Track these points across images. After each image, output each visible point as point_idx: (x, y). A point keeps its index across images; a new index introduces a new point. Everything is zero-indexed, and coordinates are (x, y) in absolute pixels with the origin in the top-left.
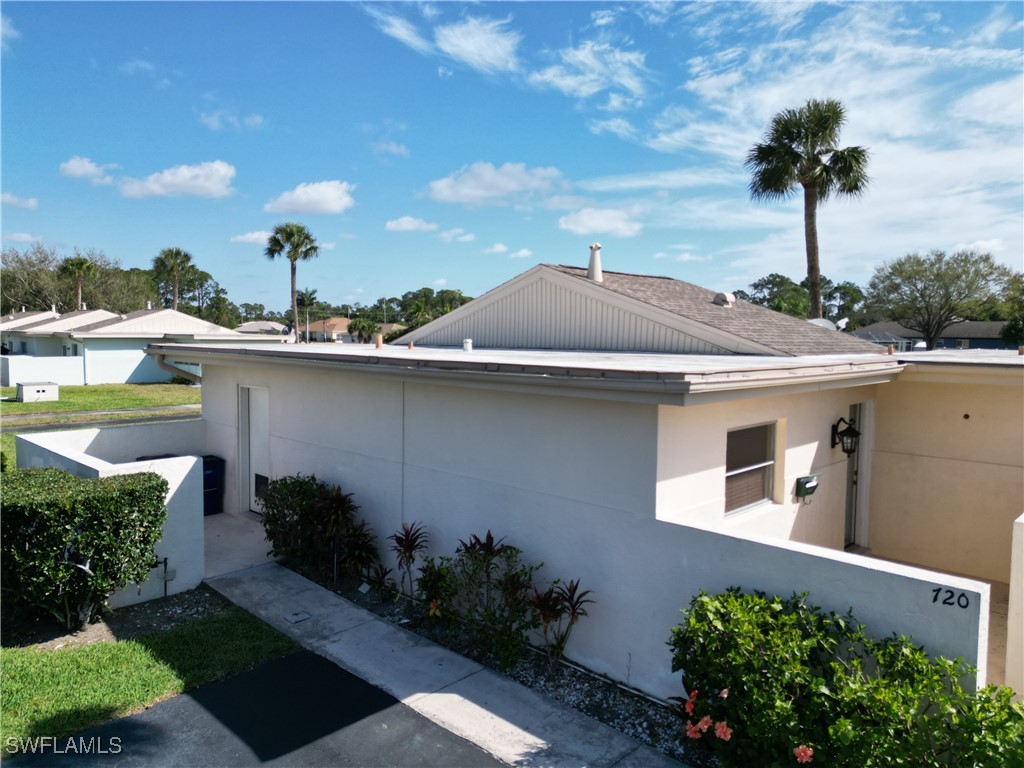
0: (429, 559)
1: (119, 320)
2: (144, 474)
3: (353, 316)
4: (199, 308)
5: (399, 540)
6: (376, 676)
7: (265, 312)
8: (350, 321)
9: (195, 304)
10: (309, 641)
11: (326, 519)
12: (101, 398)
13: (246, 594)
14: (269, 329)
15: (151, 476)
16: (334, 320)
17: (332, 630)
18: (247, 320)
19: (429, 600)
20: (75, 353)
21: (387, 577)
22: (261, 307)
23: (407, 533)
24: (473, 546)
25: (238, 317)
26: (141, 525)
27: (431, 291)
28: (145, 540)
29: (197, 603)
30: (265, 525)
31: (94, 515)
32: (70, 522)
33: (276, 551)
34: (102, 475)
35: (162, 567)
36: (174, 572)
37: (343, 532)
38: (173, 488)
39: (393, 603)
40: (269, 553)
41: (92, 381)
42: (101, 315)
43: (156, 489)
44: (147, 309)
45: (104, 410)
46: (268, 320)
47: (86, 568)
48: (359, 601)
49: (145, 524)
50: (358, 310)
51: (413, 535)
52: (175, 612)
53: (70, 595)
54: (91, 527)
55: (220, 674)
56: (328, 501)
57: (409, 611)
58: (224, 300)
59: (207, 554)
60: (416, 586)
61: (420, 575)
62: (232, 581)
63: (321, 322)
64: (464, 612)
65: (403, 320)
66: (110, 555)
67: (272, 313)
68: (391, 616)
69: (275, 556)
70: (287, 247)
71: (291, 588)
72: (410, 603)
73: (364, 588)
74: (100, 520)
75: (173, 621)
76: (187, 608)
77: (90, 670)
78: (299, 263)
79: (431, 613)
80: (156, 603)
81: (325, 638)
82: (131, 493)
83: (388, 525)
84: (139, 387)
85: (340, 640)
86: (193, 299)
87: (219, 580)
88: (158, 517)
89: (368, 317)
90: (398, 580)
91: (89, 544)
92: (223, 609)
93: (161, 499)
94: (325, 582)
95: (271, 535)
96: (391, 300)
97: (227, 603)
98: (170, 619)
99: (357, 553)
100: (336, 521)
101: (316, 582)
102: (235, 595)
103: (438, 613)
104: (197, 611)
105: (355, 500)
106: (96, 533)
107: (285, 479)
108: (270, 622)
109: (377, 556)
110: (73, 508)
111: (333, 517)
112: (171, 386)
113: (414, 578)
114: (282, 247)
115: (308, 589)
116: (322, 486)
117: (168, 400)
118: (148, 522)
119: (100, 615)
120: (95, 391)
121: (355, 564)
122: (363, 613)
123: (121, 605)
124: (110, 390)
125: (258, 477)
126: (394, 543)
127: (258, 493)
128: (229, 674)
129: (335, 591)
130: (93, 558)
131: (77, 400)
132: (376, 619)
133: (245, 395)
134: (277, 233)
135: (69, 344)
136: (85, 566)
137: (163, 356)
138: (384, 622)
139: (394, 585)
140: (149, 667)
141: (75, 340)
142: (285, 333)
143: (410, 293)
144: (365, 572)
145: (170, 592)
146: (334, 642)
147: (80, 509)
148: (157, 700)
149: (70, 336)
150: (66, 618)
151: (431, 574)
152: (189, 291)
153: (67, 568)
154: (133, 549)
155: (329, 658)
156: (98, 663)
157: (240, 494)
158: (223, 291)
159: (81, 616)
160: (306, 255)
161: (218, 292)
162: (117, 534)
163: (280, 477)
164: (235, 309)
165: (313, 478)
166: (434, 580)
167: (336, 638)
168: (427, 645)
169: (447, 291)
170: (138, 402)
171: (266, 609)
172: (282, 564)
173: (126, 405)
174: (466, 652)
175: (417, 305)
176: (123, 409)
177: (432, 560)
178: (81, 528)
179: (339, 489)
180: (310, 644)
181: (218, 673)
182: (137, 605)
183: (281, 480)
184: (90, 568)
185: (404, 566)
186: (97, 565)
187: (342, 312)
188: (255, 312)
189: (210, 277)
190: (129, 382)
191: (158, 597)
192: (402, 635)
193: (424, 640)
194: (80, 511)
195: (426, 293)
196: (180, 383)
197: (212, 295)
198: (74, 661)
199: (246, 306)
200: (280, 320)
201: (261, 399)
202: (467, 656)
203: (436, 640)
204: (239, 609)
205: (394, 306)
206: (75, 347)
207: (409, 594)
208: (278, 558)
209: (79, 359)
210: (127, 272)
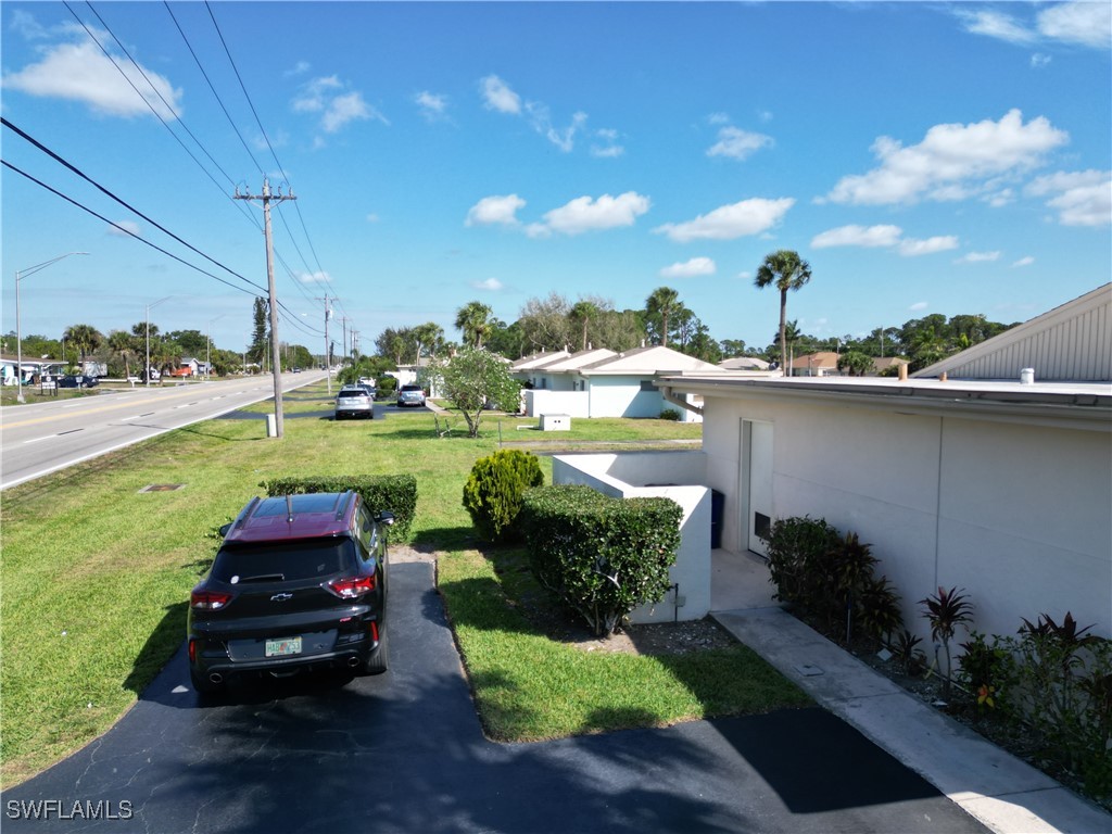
0: (978, 635)
1: (618, 358)
2: (661, 499)
3: (843, 350)
4: (682, 346)
5: (932, 605)
6: (912, 759)
7: (746, 348)
8: (840, 356)
9: (678, 342)
10: (825, 699)
11: (839, 569)
12: (603, 430)
13: (752, 634)
14: (750, 365)
15: (667, 502)
16: (821, 355)
17: (849, 692)
18: (727, 357)
19: (975, 685)
20: (583, 389)
21: (913, 648)
22: (741, 343)
23: (944, 599)
24: (1042, 629)
25: (719, 354)
26: (660, 546)
27: (942, 318)
28: (662, 562)
29: (705, 633)
30: (770, 566)
31: (623, 531)
32: (605, 536)
33: (780, 596)
34: (626, 496)
35: (673, 591)
36: (684, 599)
37: (861, 585)
38: (687, 513)
39: (922, 679)
40: (773, 597)
41: (596, 415)
42: (603, 353)
43: (673, 514)
44: (641, 347)
45: (606, 441)
46: (749, 356)
47: (615, 580)
48: (880, 668)
49: (664, 547)
50: (848, 343)
51: (952, 603)
52: (685, 639)
53: (600, 603)
54: (620, 542)
55: (735, 709)
56: (842, 549)
57: (946, 691)
58: (706, 337)
59: (713, 586)
60: (956, 664)
61: (963, 652)
62: (739, 620)
63: (806, 357)
64: (1029, 708)
65: (903, 353)
66: (634, 571)
67: (752, 349)
68: (921, 693)
69: (780, 600)
70: (777, 277)
71: (798, 638)
72: (947, 684)
73: (885, 655)
74: (627, 536)
75: (684, 647)
76: (696, 637)
77: (619, 677)
78: (789, 292)
79: (981, 700)
80: (666, 625)
81: (844, 700)
82: (653, 515)
83: (917, 586)
84: (632, 420)
85: (860, 706)
86: (677, 337)
87: (725, 616)
88: (673, 541)
89: (861, 350)
90: (930, 654)
91: (617, 558)
92: (730, 645)
93: (676, 524)
94: (837, 637)
95: (776, 578)
96: (889, 331)
97: (734, 641)
98: (681, 645)
99: (877, 612)
100: (852, 573)
101: (827, 637)
102: (741, 633)
103: (990, 702)
104: (706, 642)
105: (874, 552)
106: (624, 549)
107: (792, 520)
108: (780, 669)
109: (901, 621)
110: (607, 523)
111: (849, 568)
112: (660, 421)
113: (952, 655)
114: (772, 276)
115: (818, 643)
116: (833, 532)
117: (659, 434)
118: (666, 545)
119: (621, 627)
120: (597, 423)
121: (874, 624)
122: (886, 683)
123: (638, 622)
124: (609, 423)
125: (758, 515)
126: (926, 607)
127: (757, 532)
128: (743, 712)
129: (849, 651)
130: (620, 573)
131: (585, 431)
132: (902, 692)
133: (747, 428)
134: (768, 262)
135: (578, 381)
136: (613, 577)
137: (670, 388)
138: (915, 699)
139: (923, 659)
140: (668, 686)
141: (584, 376)
142: (771, 368)
143: (912, 321)
144: (885, 636)
145: (680, 619)
146: (855, 706)
147: (612, 524)
148: (678, 719)
149: (579, 373)
150: (595, 623)
151: (979, 653)
152: (673, 329)
153: (600, 577)
154: (653, 569)
155: (849, 722)
156: (624, 671)
157: (740, 530)
158: (705, 328)
159: (608, 625)
160: (798, 284)
161: (699, 329)
162: (640, 553)
163: (786, 517)
164: (715, 346)
165: (823, 522)
166: (982, 661)
167: (856, 703)
168: (975, 738)
169: (964, 317)
170: (633, 435)
171: (775, 654)
172: (787, 610)
173: (623, 437)
174: (1030, 759)
175: (925, 335)
176: (621, 441)
177: (982, 636)
178: (611, 543)
179: (856, 537)
180: (826, 702)
181: (732, 707)
182: (651, 624)
183: (788, 521)
184: (618, 581)
185: (940, 639)
186: (623, 579)
187: (831, 346)
188: (736, 349)
189: (693, 314)
190: (625, 417)
191: (669, 621)
192: (939, 718)
193: (968, 731)
194: (612, 527)
195: (935, 321)
196: (668, 419)
197: (695, 332)
198: (605, 665)
199: (727, 342)
200: (761, 356)
201: (764, 434)
202: (1032, 764)
203: (985, 735)
204: (746, 649)
205: (892, 337)
206: (583, 382)
207: (946, 674)
208: (783, 603)
209: (585, 393)
210: (620, 314)
